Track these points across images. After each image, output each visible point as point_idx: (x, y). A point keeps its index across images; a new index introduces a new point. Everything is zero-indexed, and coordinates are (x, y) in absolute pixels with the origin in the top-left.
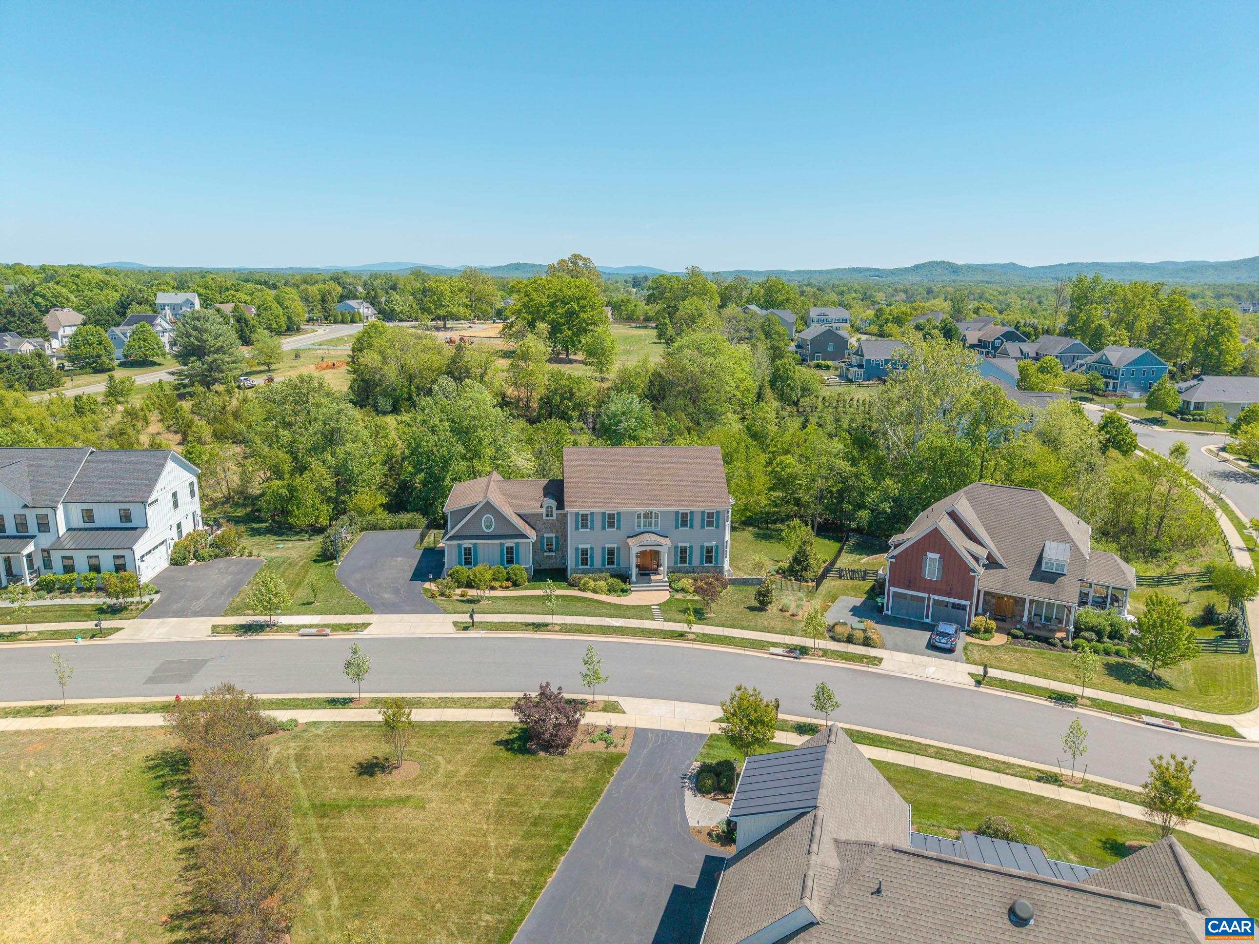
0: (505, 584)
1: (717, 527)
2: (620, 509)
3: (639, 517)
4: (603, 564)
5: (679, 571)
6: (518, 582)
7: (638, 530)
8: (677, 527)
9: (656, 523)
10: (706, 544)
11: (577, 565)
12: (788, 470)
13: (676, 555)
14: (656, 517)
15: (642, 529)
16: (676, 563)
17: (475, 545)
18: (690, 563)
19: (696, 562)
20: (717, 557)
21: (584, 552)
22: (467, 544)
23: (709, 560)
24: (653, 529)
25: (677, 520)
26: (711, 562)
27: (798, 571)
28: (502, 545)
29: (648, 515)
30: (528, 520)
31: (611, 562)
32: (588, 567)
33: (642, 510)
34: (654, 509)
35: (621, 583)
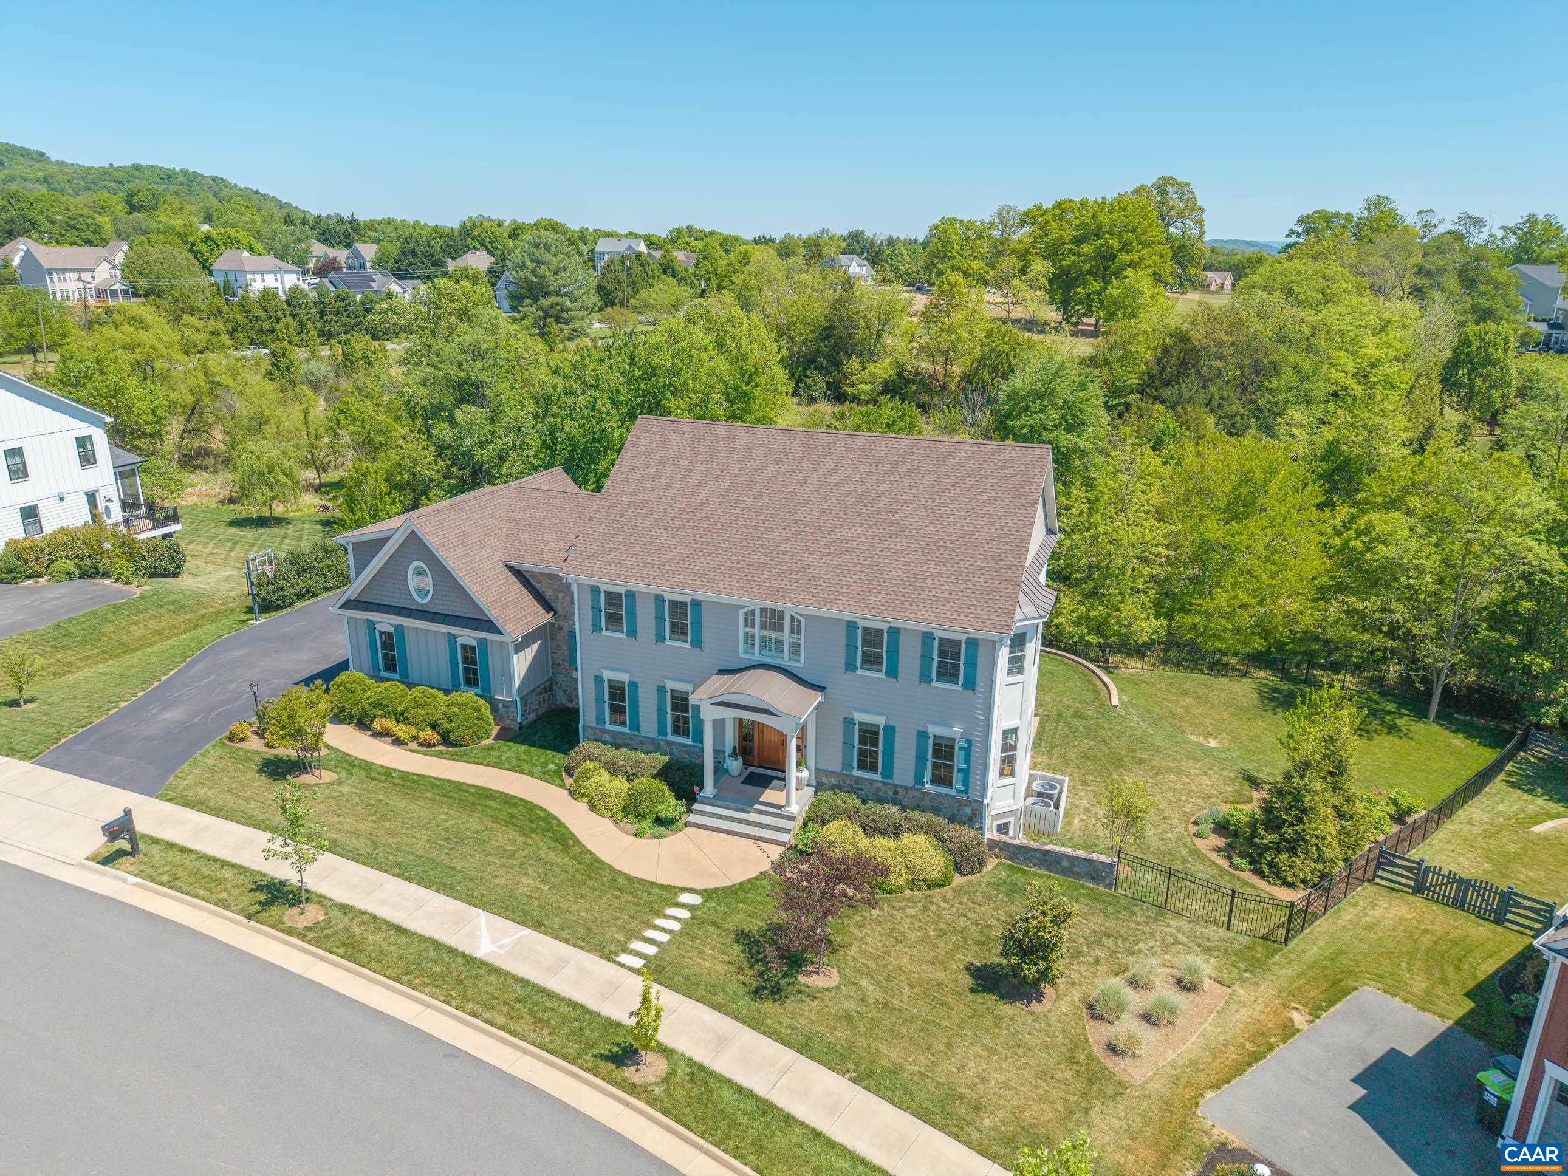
0: (428, 734)
1: (970, 684)
2: (699, 595)
3: (749, 622)
4: (662, 730)
5: (855, 788)
6: (452, 737)
7: (745, 656)
8: (850, 666)
9: (795, 648)
10: (933, 730)
11: (600, 720)
12: (1382, 550)
13: (847, 744)
14: (795, 629)
15: (757, 656)
16: (847, 765)
17: (400, 629)
18: (888, 772)
19: (904, 771)
20: (966, 773)
21: (617, 691)
22: (385, 622)
23: (942, 778)
24: (786, 661)
25: (851, 647)
26: (949, 783)
27: (1267, 848)
28: (452, 638)
29: (773, 619)
30: (542, 587)
31: (680, 728)
32: (626, 730)
33: (755, 603)
34: (790, 609)
35: (669, 796)
